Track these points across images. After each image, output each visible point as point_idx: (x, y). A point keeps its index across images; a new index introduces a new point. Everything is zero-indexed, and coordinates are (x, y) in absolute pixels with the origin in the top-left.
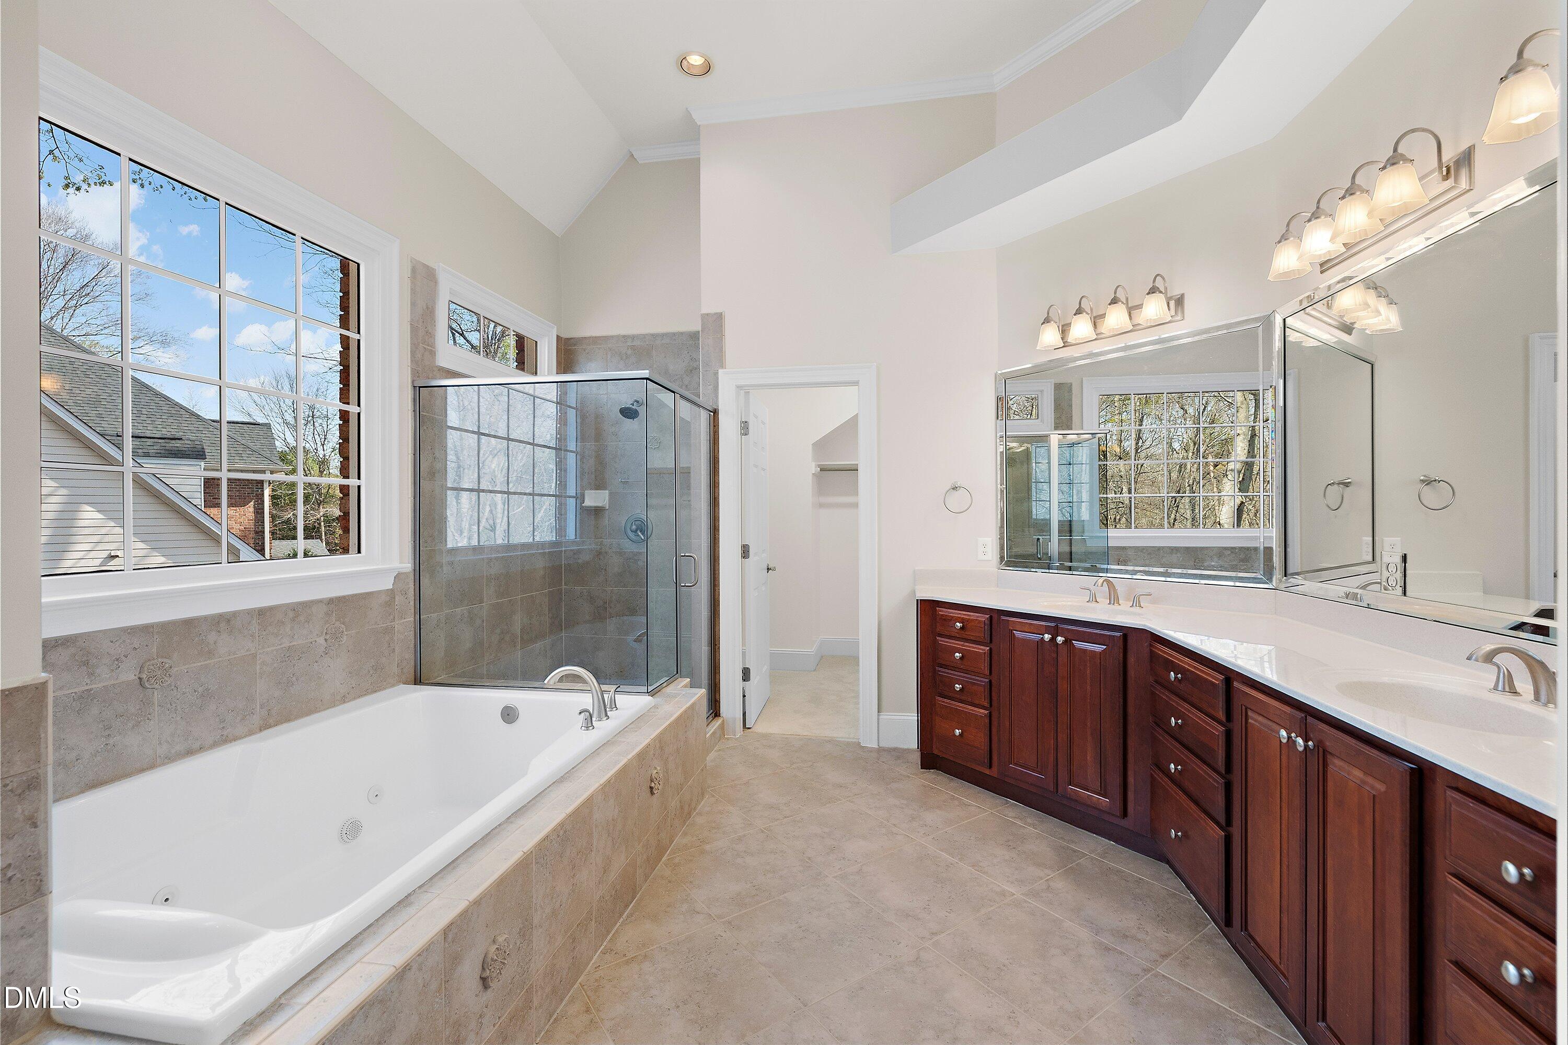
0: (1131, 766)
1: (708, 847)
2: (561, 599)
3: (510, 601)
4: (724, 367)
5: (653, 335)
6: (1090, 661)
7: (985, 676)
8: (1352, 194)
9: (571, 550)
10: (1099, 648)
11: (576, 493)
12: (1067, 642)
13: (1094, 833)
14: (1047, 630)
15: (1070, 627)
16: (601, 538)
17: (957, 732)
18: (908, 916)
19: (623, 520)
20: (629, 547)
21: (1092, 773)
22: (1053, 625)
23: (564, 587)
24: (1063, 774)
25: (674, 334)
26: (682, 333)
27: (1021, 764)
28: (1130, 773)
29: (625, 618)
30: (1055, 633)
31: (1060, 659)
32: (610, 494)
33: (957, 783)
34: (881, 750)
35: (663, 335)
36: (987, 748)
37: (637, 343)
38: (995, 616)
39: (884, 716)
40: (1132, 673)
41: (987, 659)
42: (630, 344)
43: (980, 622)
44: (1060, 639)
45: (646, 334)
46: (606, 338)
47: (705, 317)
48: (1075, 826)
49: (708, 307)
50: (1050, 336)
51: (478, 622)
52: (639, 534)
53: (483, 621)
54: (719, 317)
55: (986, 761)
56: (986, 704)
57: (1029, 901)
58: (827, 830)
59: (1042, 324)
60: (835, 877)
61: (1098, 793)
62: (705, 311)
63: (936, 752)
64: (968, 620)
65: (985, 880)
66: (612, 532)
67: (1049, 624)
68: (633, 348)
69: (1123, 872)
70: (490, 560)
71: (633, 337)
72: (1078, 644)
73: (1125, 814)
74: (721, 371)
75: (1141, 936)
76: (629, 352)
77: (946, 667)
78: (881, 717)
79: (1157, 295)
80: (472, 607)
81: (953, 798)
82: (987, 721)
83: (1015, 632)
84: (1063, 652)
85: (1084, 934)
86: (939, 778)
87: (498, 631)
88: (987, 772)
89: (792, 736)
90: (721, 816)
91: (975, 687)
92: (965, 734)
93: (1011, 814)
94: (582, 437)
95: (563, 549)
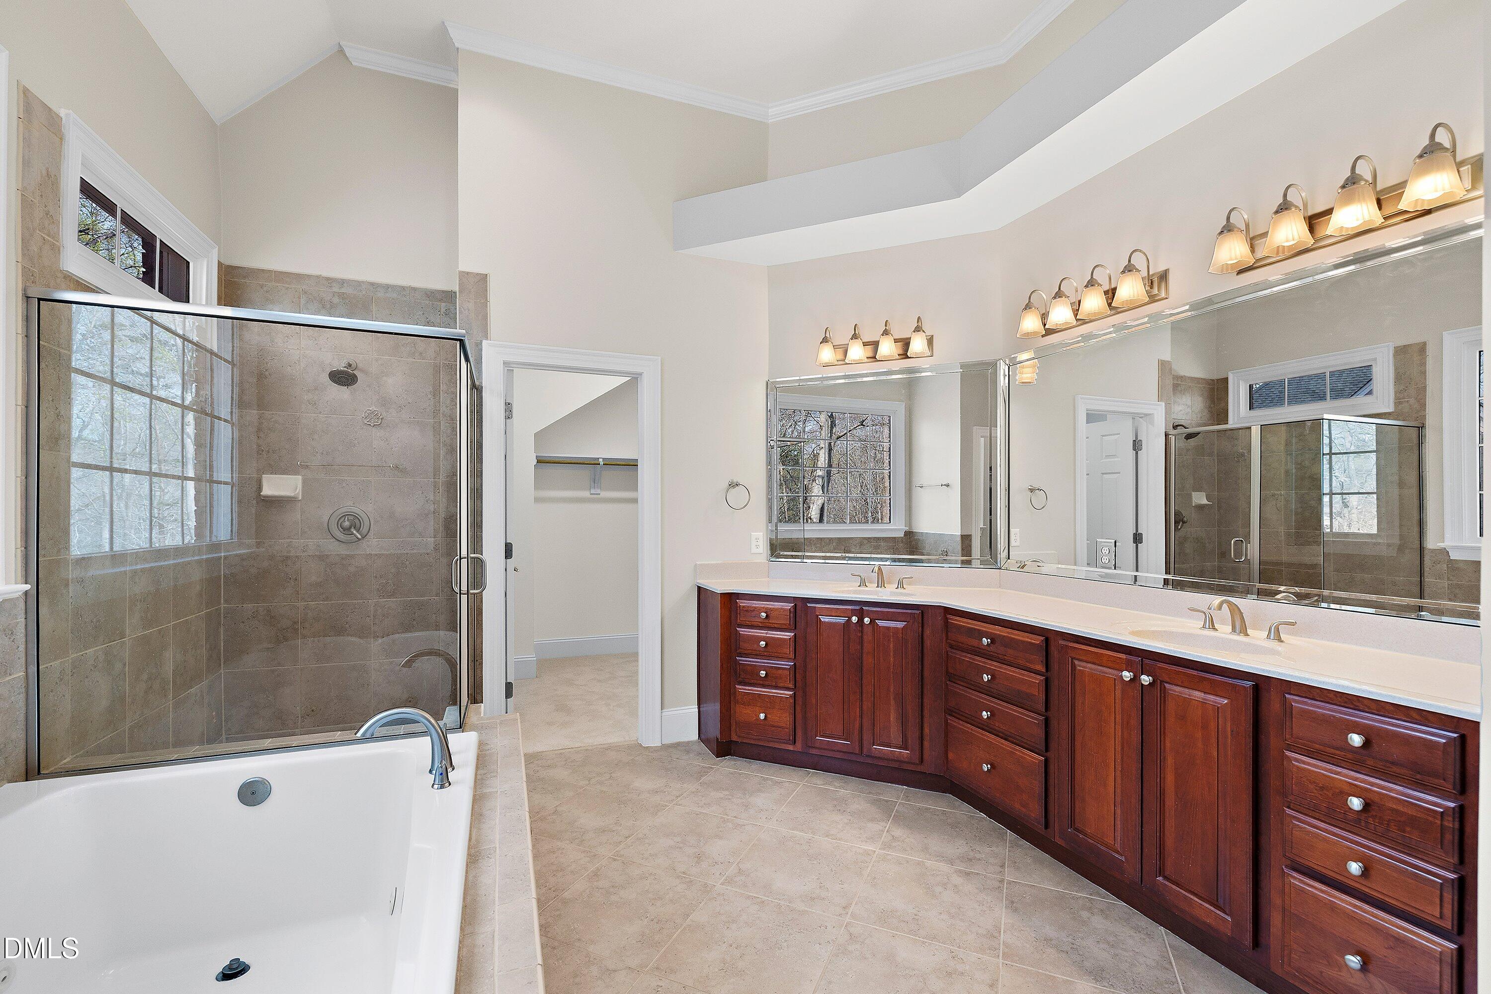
0: (926, 720)
1: (566, 895)
2: (219, 623)
3: (160, 631)
4: (489, 339)
5: (372, 284)
6: (893, 636)
7: (789, 659)
8: (1092, 285)
9: (236, 555)
10: (900, 625)
11: (232, 477)
12: (872, 621)
13: (888, 783)
14: (854, 612)
15: (874, 609)
16: (289, 537)
17: (762, 716)
18: (813, 899)
19: (325, 514)
20: (334, 548)
21: (895, 734)
22: (858, 608)
23: (223, 606)
24: (867, 737)
25: (403, 288)
26: (414, 289)
27: (828, 735)
28: (926, 725)
29: (328, 639)
30: (861, 615)
31: (865, 637)
32: (304, 482)
33: (756, 765)
34: (665, 747)
35: (387, 287)
36: (792, 726)
37: (345, 290)
38: (799, 604)
39: (667, 713)
40: (928, 643)
41: (792, 644)
42: (336, 289)
43: (785, 610)
44: (867, 620)
45: (363, 282)
46: (299, 277)
47: (464, 275)
48: (874, 780)
49: (467, 264)
50: (827, 354)
51: (118, 666)
52: (354, 532)
53: (125, 665)
54: (483, 279)
55: (791, 739)
56: (791, 686)
57: (889, 853)
58: (678, 839)
59: (821, 343)
60: (722, 884)
61: (900, 747)
62: (463, 267)
63: (734, 738)
64: (771, 610)
65: (846, 846)
66: (307, 530)
67: (853, 607)
68: (342, 296)
69: (930, 809)
70: (135, 572)
71: (342, 282)
72: (881, 623)
73: (922, 760)
74: (485, 343)
75: (978, 856)
76: (336, 300)
77: (747, 655)
78: (664, 714)
79: (921, 333)
80: (110, 646)
81: (765, 779)
82: (792, 701)
83: (820, 617)
84: (868, 631)
85: (944, 867)
86: (739, 763)
87: (145, 677)
88: (791, 748)
89: (568, 750)
90: (555, 855)
91: (780, 672)
92: (768, 716)
93: (818, 782)
94: (241, 403)
95: (222, 554)
